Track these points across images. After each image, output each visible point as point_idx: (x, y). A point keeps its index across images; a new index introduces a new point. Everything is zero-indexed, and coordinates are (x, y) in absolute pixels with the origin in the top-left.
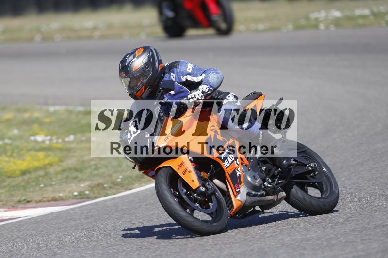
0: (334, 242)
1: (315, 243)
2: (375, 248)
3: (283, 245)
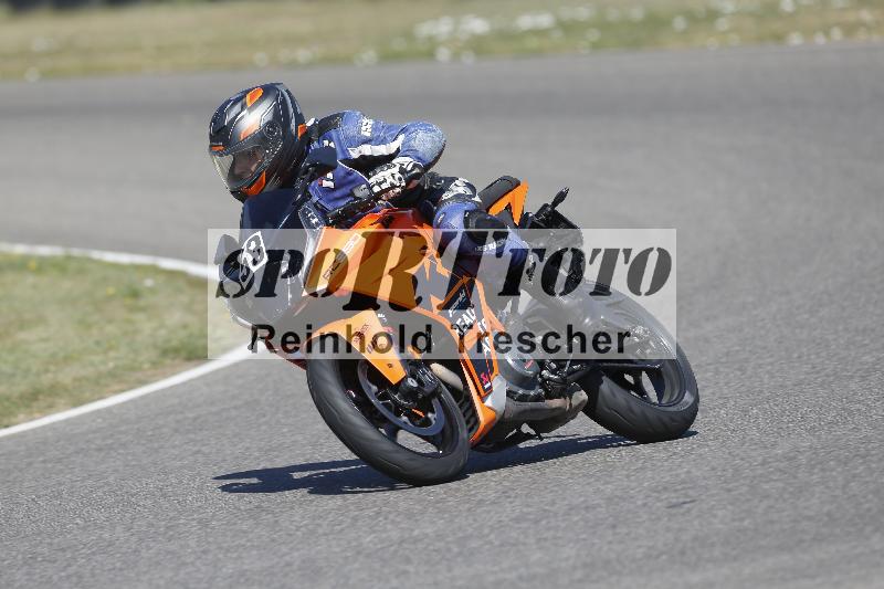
0: (474, 544)
1: (431, 547)
2: (567, 559)
3: (359, 553)
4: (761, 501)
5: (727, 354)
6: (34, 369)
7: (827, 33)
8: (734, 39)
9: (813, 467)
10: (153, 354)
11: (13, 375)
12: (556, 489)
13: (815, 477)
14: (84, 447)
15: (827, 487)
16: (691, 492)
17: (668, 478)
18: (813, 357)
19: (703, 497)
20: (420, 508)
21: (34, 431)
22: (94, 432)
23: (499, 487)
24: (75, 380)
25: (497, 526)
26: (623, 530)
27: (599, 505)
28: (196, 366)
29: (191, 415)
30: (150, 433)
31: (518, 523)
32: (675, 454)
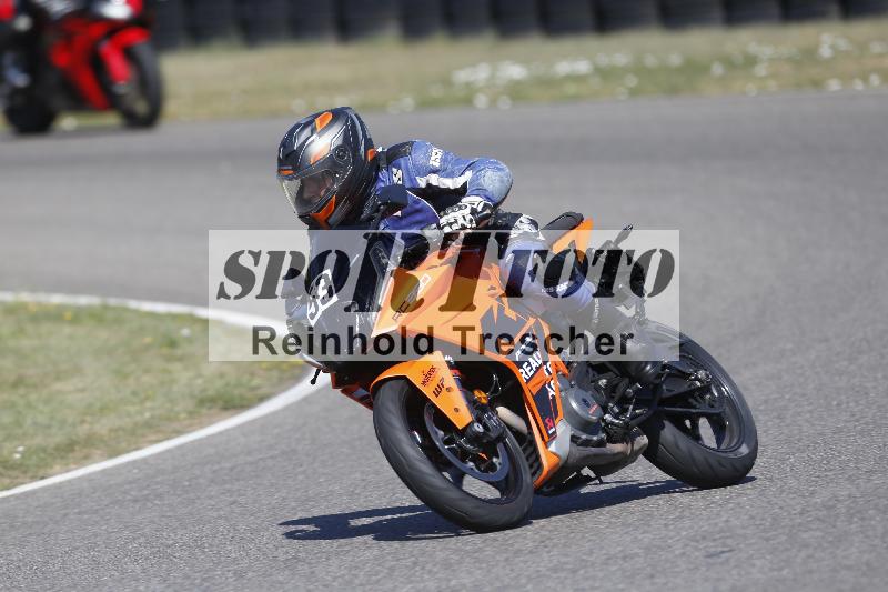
4: (799, 551)
5: (766, 402)
6: (70, 420)
7: (865, 79)
8: (772, 85)
9: (852, 516)
10: (190, 404)
11: (49, 427)
12: (594, 538)
13: (853, 526)
14: (120, 498)
15: (867, 537)
16: (729, 541)
17: (706, 528)
18: (851, 405)
19: (742, 546)
20: (457, 558)
21: (69, 481)
22: (130, 483)
23: (537, 537)
24: (111, 430)
25: (534, 576)
26: (660, 580)
27: (637, 555)
28: (232, 415)
29: (228, 465)
30: (187, 483)
31: (556, 572)
32: (713, 503)
